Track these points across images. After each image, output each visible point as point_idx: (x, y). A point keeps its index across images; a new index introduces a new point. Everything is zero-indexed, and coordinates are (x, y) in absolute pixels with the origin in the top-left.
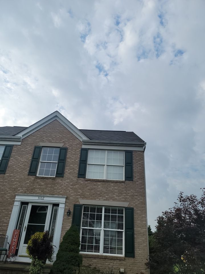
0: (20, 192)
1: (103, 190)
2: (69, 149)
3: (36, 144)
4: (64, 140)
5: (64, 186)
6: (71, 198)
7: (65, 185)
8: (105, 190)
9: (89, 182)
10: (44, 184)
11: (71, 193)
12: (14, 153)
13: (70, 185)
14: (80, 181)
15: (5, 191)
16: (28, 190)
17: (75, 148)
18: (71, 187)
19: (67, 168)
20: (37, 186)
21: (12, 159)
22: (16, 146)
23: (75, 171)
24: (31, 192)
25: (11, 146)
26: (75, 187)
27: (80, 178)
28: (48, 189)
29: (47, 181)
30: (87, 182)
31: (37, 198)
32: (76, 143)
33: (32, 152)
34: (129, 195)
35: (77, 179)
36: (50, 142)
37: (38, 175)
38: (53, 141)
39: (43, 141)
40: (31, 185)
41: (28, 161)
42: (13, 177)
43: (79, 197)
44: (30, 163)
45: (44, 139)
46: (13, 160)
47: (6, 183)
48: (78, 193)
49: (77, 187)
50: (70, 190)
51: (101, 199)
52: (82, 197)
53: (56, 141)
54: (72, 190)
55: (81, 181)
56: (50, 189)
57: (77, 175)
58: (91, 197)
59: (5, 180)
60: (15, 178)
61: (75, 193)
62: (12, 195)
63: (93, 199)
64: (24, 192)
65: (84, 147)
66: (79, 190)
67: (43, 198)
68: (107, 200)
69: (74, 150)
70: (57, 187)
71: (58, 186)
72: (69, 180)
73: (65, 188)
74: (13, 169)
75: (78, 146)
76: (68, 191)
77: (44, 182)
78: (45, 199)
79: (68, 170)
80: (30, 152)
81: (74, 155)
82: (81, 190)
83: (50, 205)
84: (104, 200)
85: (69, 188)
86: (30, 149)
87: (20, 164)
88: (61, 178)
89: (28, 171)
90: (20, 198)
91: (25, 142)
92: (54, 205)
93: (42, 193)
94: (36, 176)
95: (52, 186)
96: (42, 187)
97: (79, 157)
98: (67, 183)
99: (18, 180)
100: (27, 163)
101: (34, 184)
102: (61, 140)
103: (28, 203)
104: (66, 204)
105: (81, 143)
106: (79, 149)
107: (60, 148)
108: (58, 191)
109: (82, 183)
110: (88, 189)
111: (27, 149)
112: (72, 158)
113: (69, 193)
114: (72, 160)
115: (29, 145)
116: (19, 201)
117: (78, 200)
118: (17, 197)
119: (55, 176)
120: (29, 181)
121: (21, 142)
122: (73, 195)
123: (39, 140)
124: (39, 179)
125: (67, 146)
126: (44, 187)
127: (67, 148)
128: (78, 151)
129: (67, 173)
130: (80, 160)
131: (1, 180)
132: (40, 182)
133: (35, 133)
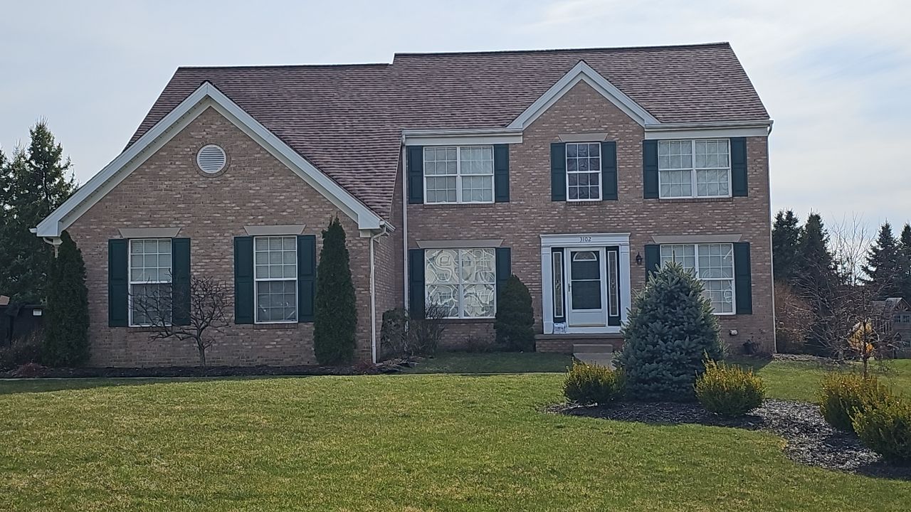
0: (544, 231)
1: (694, 217)
2: (620, 144)
3: (551, 138)
4: (606, 126)
9: (665, 204)
10: (584, 214)
12: (515, 161)
14: (649, 204)
15: (520, 231)
16: (559, 227)
17: (631, 141)
18: (635, 216)
19: (621, 182)
20: (574, 220)
21: (513, 172)
22: (514, 146)
23: (638, 187)
25: (506, 147)
27: (649, 200)
30: (662, 204)
31: (579, 239)
32: (631, 131)
33: (548, 156)
34: (741, 221)
35: (644, 202)
36: (580, 132)
37: (568, 200)
38: (583, 130)
39: (565, 132)
41: (544, 174)
43: (652, 232)
44: (550, 178)
45: (565, 128)
46: (517, 174)
47: (517, 218)
48: (648, 226)
51: (691, 233)
52: (657, 231)
53: (591, 129)
55: (651, 204)
56: (597, 222)
57: (642, 194)
58: (673, 231)
59: (514, 214)
60: (529, 208)
61: (644, 227)
62: (534, 237)
64: (553, 231)
65: (648, 137)
66: (650, 221)
67: (589, 238)
68: (702, 233)
69: (630, 146)
71: (610, 216)
72: (628, 205)
73: (624, 219)
74: (521, 192)
75: (637, 135)
76: (631, 224)
77: (585, 212)
78: (593, 239)
79: (623, 187)
80: (545, 156)
81: (632, 156)
83: (602, 248)
84: (697, 234)
85: (632, 219)
86: (544, 151)
87: (531, 182)
88: (614, 202)
89: (550, 194)
90: (548, 242)
91: (529, 136)
92: (608, 248)
93: (585, 231)
94: (566, 200)
95: (599, 217)
96: (582, 220)
97: (642, 158)
98: (625, 211)
99: (536, 210)
100: (543, 179)
101: (566, 216)
102: (600, 127)
103: (563, 248)
104: (632, 245)
105: (642, 130)
106: (640, 143)
107: (600, 144)
108: (612, 224)
109: (654, 207)
110: (666, 217)
111: (538, 151)
112: (628, 162)
113: (632, 227)
114: (628, 166)
115: (540, 141)
116: (549, 246)
117: (652, 238)
118: (543, 241)
119: (601, 198)
120: (556, 212)
121: (522, 137)
122: (641, 229)
123: (556, 131)
124: (573, 206)
125: (614, 138)
126: (585, 220)
127: (615, 142)
128: (638, 146)
129: (622, 192)
130: (644, 165)
131: (507, 213)
132: (577, 212)
133: (544, 115)
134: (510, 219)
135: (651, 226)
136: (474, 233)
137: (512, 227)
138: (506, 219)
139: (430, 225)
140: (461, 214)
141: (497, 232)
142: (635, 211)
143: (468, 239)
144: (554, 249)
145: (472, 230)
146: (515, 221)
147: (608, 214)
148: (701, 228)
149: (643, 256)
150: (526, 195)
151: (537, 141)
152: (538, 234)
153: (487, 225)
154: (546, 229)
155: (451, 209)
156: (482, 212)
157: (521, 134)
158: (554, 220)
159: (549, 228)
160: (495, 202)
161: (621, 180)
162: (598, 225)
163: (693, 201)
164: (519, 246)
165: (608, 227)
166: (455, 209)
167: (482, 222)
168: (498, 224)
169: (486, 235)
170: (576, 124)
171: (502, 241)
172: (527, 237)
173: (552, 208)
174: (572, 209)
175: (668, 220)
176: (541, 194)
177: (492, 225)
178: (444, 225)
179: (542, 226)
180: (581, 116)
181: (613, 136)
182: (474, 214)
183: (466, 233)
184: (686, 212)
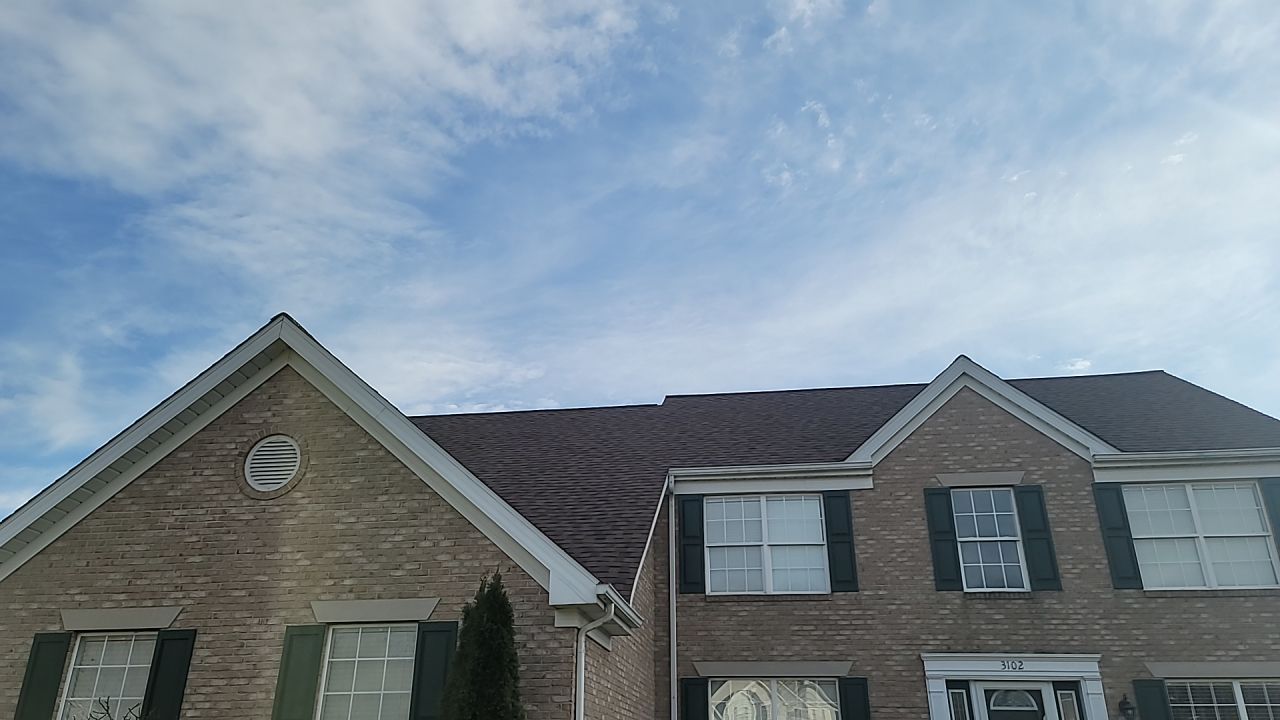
0: (930, 648)
1: (1221, 626)
2: (1050, 490)
3: (924, 481)
4: (1018, 460)
5: (1076, 622)
6: (1115, 660)
7: (1080, 617)
8: (1227, 626)
9: (1160, 600)
10: (1002, 617)
11: (1108, 643)
12: (863, 520)
13: (1097, 617)
14: (1128, 601)
15: (883, 647)
16: (956, 641)
17: (1070, 485)
18: (1103, 622)
19: (1062, 557)
20: (983, 627)
21: (860, 538)
22: (859, 493)
23: (1098, 566)
24: (969, 648)
25: (844, 495)
26: (1116, 622)
27: (1126, 591)
28: (1021, 632)
29: (1009, 606)
30: (1153, 600)
31: (998, 665)
32: (1066, 468)
33: (921, 510)
35: (1115, 596)
36: (973, 470)
37: (966, 590)
38: (979, 466)
39: (946, 470)
40: (960, 622)
41: (917, 541)
42: (892, 601)
43: (1143, 654)
44: (929, 550)
45: (947, 463)
46: (868, 542)
47: (876, 622)
48: (1133, 643)
49: (1123, 622)
50: (1103, 632)
51: (1223, 658)
52: (1153, 653)
53: (993, 465)
54: (1109, 632)
55: (1131, 601)
56: (1028, 632)
57: (1109, 581)
58: (1185, 653)
59: (869, 613)
60: (898, 602)
61: (1125, 643)
62: (911, 658)
63: (1195, 658)
64: (945, 648)
65: (1101, 477)
66: (1135, 632)
67: (1019, 664)
68: (1244, 657)
69: (1069, 494)
70: (1052, 627)
71: (1054, 622)
72: (1086, 601)
73: (1081, 627)
74: (878, 573)
75: (1079, 476)
76: (1096, 638)
77: (1002, 611)
78: (1027, 666)
79: (1070, 567)
80: (915, 510)
81: (1076, 511)
82: (1140, 632)
83: (1045, 684)
84: (1236, 659)
85: (1097, 627)
86: (912, 501)
87: (894, 555)
88: (1056, 594)
89: (932, 578)
90: (940, 668)
91: (884, 477)
92: (1058, 685)
93: (1008, 648)
94: (962, 590)
95: (1032, 623)
96: (999, 627)
97: (1096, 515)
98: (1082, 611)
99: (908, 607)
100: (917, 550)
101: (968, 618)
102: (1008, 461)
103: (967, 681)
104: (1106, 680)
105: (1086, 466)
106: (1087, 488)
107: (1011, 489)
108: (1061, 638)
109: (1136, 606)
110: (1164, 626)
111: (903, 502)
112: (1071, 520)
113: (1101, 643)
114: (1073, 529)
115: (904, 485)
116: (940, 678)
117: (1145, 667)
118: (928, 666)
119: (1027, 587)
120: (947, 612)
121: (871, 479)
122: (1120, 649)
123: (930, 467)
124: (978, 601)
125: (1037, 480)
126: (1006, 627)
127: (1040, 486)
128: (1085, 493)
129: (1069, 576)
130: (1101, 527)
131: (856, 612)
132: (987, 611)
133: (907, 442)
134: (861, 622)
135: (1139, 643)
136: (797, 648)
137: (867, 637)
138: (854, 622)
139: (718, 633)
140: (772, 613)
141: (840, 648)
142: (1101, 611)
143: (788, 659)
144: (951, 684)
145: (793, 643)
146: (869, 628)
147: (1048, 616)
148: (1241, 647)
149: (1132, 700)
150: (888, 578)
151: (898, 486)
152: (917, 653)
153: (821, 633)
154: (931, 643)
155: (755, 603)
156: (811, 610)
157: (871, 472)
158: (945, 627)
159: (938, 642)
160: (832, 592)
161: (1062, 554)
162: (1031, 637)
163: (1213, 594)
164: (884, 676)
165: (1052, 643)
166: (762, 603)
167: (812, 628)
168: (841, 632)
169: (820, 653)
170: (966, 458)
171: (851, 663)
172: (897, 658)
173: (938, 602)
174: (977, 606)
175: (1170, 631)
176: (916, 578)
177: (830, 633)
178: (742, 633)
179: (923, 637)
180: (972, 444)
181: (1035, 477)
182: (796, 613)
183: (783, 648)
184: (1204, 616)
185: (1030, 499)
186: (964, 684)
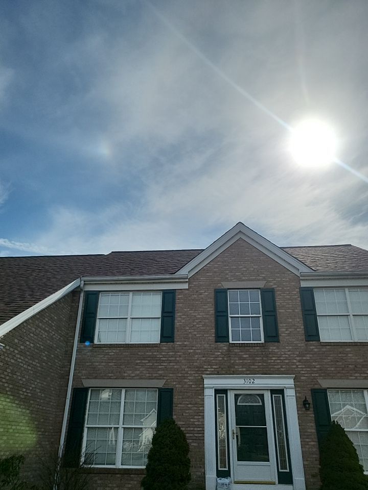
0: (208, 372)
1: (358, 360)
2: (278, 290)
3: (215, 285)
4: (264, 275)
5: (285, 358)
6: (302, 378)
7: (287, 356)
8: (361, 361)
9: (328, 347)
10: (247, 356)
11: (299, 369)
12: (181, 305)
13: (295, 356)
14: (311, 347)
15: (183, 372)
16: (222, 369)
17: (288, 288)
18: (298, 358)
19: (281, 325)
20: (237, 361)
21: (179, 314)
22: (180, 291)
23: (298, 330)
24: (228, 372)
25: (173, 292)
26: (304, 358)
27: (311, 342)
28: (256, 364)
29: (251, 350)
30: (325, 347)
31: (242, 381)
32: (288, 279)
33: (212, 300)
35: (306, 345)
36: (240, 280)
37: (231, 341)
38: (244, 278)
39: (227, 280)
40: (225, 359)
41: (208, 316)
42: (191, 348)
43: (317, 375)
44: (213, 321)
45: (228, 276)
46: (182, 317)
47: (181, 358)
48: (313, 369)
49: (308, 358)
50: (298, 364)
51: (358, 378)
52: (322, 375)
53: (251, 278)
54: (300, 364)
55: (313, 347)
56: (260, 364)
57: (303, 337)
58: (339, 375)
59: (178, 354)
60: (194, 348)
61: (308, 369)
62: (197, 378)
63: (344, 378)
64: (216, 372)
65: (304, 284)
66: (314, 363)
67: (252, 380)
69: (288, 293)
70: (272, 361)
71: (274, 358)
72: (291, 347)
73: (287, 361)
74: (185, 333)
75: (293, 284)
76: (294, 367)
77: (247, 353)
78: (256, 381)
79: (284, 330)
80: (209, 300)
81: (290, 301)
82: (316, 364)
83: (267, 391)
84: (365, 378)
85: (295, 361)
86: (208, 296)
88: (276, 344)
89: (214, 335)
90: (212, 383)
91: (195, 283)
92: (273, 391)
93: (248, 372)
94: (229, 342)
95: (263, 359)
96: (246, 361)
97: (300, 303)
98: (289, 353)
99: (200, 351)
100: (207, 321)
101: (230, 357)
102: (259, 275)
103: (227, 390)
104: (297, 389)
105: (298, 279)
106: (297, 290)
107: (259, 290)
108: (275, 367)
109: (316, 350)
110: (330, 360)
111: (203, 296)
112: (287, 306)
113: (296, 369)
114: (288, 311)
115: (204, 287)
116: (212, 388)
117: (317, 381)
118: (206, 381)
119: (263, 341)
120: (219, 353)
121: (187, 284)
122: (306, 372)
123: (219, 278)
124: (236, 348)
125: (272, 285)
126: (249, 361)
127: (273, 289)
128: (296, 292)
129: (284, 334)
130: (302, 309)
131: (171, 353)
132: (240, 353)
133: (208, 265)
134: (173, 359)
135: (315, 369)
136: (138, 372)
137: (175, 367)
139: (97, 364)
140: (127, 353)
141: (160, 372)
142: (298, 353)
143: (132, 378)
144: (217, 391)
145: (136, 369)
146: (178, 362)
149: (310, 400)
150: (190, 336)
151: (201, 288)
152: (201, 375)
153: (151, 364)
154: (209, 370)
155: (118, 349)
156: (147, 352)
157: (187, 280)
158: (218, 361)
159: (213, 370)
160: (161, 342)
161: (281, 323)
162: (261, 367)
163: (355, 344)
164: (182, 387)
165: (272, 369)
166: (122, 348)
167: (147, 361)
168: (162, 364)
169: (150, 375)
170: (237, 274)
171: (165, 381)
172: (190, 378)
173: (215, 349)
174: (235, 351)
175: (332, 363)
176: (205, 335)
177: (156, 364)
178: (110, 364)
179: (205, 367)
180: (241, 267)
181: (271, 284)
182: (139, 353)
183: (131, 372)
184: (349, 355)
185: (268, 295)
186: (225, 391)
